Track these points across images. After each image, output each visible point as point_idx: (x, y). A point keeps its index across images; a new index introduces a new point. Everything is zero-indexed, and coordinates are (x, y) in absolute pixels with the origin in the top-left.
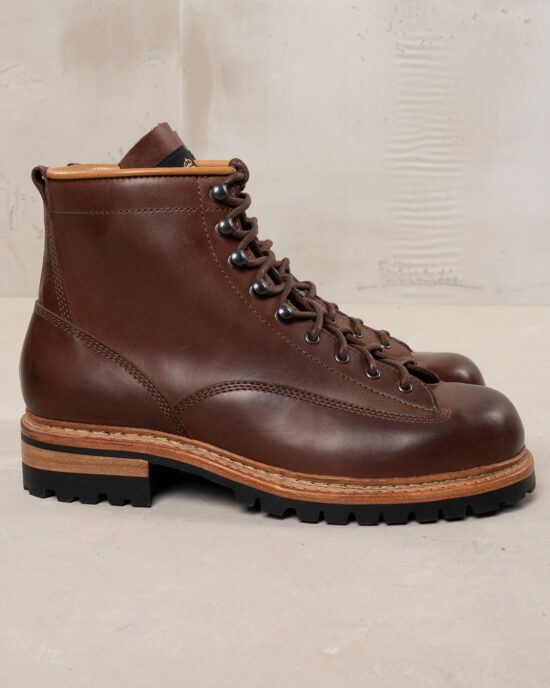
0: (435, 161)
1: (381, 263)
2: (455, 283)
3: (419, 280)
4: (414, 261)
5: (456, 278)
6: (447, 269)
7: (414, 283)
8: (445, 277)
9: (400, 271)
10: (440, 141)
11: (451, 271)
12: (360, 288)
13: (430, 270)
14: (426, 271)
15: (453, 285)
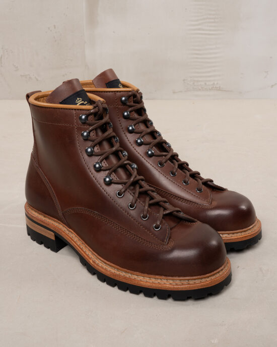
0: (210, 30)
1: (184, 80)
2: (219, 89)
3: (202, 88)
4: (200, 79)
5: (220, 87)
6: (216, 83)
7: (200, 90)
8: (215, 87)
9: (194, 84)
10: (213, 20)
11: (217, 84)
12: (174, 93)
13: (207, 83)
14: (206, 84)
15: (219, 90)
